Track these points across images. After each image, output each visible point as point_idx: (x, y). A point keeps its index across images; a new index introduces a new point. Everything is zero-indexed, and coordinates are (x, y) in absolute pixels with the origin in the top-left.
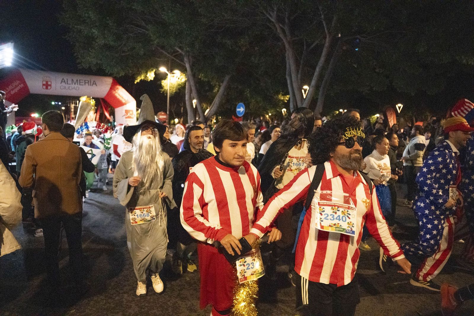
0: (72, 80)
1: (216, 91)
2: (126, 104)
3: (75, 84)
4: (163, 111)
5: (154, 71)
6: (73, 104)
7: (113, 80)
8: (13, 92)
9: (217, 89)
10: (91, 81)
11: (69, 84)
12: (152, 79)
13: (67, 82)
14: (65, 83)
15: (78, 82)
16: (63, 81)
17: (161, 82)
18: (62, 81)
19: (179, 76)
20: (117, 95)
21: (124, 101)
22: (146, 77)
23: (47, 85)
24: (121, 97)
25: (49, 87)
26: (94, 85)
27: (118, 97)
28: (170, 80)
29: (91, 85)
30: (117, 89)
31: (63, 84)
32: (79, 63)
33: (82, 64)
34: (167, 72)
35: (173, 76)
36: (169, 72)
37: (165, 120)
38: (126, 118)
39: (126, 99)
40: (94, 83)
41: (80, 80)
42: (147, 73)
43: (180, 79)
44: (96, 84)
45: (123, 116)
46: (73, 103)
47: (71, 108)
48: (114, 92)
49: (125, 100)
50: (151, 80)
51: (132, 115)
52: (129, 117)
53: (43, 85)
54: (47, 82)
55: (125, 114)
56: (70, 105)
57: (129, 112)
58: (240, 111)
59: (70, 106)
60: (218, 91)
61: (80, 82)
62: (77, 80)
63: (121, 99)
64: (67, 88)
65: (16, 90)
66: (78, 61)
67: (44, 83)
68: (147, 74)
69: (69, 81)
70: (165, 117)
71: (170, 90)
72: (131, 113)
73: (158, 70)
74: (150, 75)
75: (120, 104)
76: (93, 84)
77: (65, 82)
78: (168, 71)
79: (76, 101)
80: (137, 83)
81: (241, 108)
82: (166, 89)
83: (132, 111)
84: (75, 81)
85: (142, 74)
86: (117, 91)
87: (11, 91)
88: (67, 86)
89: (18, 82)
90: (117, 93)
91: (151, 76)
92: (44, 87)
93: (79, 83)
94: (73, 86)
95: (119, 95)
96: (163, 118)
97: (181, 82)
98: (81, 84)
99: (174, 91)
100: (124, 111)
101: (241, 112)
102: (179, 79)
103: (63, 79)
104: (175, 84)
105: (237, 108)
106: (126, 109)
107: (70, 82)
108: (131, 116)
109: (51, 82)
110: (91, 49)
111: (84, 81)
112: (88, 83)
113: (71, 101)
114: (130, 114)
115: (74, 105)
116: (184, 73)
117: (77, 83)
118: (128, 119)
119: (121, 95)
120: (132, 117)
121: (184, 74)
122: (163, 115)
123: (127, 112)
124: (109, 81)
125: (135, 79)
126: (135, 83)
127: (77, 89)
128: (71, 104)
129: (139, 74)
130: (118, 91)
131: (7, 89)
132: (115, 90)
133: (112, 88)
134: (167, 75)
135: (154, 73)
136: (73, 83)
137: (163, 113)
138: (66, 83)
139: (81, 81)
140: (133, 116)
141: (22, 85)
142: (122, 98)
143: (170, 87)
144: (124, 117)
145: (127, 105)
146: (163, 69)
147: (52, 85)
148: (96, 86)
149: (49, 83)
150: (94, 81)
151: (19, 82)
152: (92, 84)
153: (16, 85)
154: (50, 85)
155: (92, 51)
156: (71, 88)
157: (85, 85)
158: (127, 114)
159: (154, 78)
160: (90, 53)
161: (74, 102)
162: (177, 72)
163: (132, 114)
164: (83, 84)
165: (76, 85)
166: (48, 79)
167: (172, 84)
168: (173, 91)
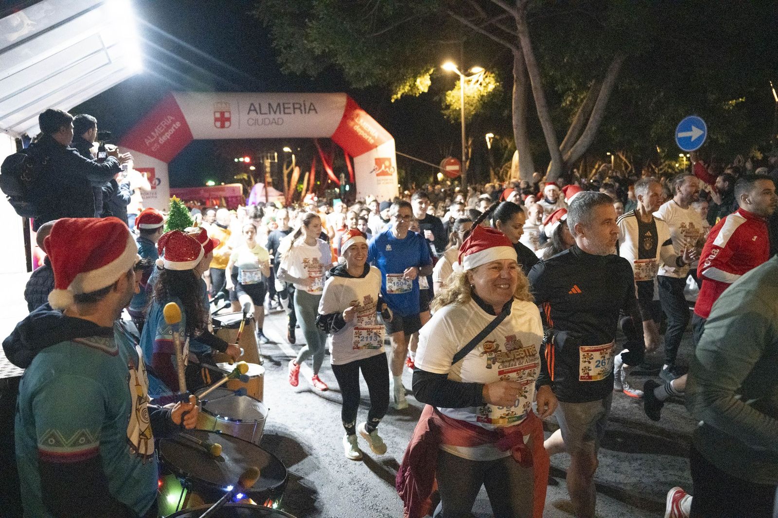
0: (270, 104)
1: (568, 102)
2: (376, 147)
3: (275, 113)
4: (454, 156)
5: (431, 71)
6: (267, 159)
7: (348, 99)
8: (162, 140)
9: (570, 98)
10: (304, 104)
11: (263, 114)
12: (426, 91)
13: (260, 110)
14: (257, 113)
15: (280, 109)
16: (252, 108)
17: (445, 95)
18: (250, 110)
19: (481, 80)
20: (357, 128)
21: (371, 141)
22: (413, 87)
23: (223, 120)
24: (365, 132)
25: (227, 124)
26: (311, 111)
27: (361, 133)
28: (464, 88)
29: (305, 113)
30: (358, 115)
31: (253, 115)
32: (282, 64)
33: (289, 65)
34: (458, 73)
35: (469, 81)
36: (462, 71)
37: (458, 174)
38: (378, 175)
39: (376, 137)
40: (312, 108)
41: (284, 104)
42: (415, 78)
43: (484, 84)
44: (315, 109)
45: (372, 172)
46: (269, 158)
47: (266, 167)
48: (351, 124)
49: (373, 138)
50: (423, 92)
51: (389, 169)
52: (384, 173)
53: (216, 120)
54: (222, 114)
55: (376, 167)
56: (263, 160)
57: (384, 163)
58: (690, 137)
59: (263, 163)
60: (574, 104)
61: (284, 108)
62: (279, 104)
63: (365, 136)
64: (260, 122)
65: (167, 136)
66: (279, 60)
67: (218, 115)
68: (415, 81)
69: (262, 109)
70: (456, 168)
71: (465, 109)
72: (387, 163)
73: (438, 69)
74: (421, 82)
75: (366, 147)
76: (310, 109)
77: (255, 110)
78: (459, 69)
79: (274, 153)
80: (396, 100)
81: (693, 128)
82: (458, 108)
83: (389, 160)
84: (275, 106)
85: (407, 80)
86: (356, 120)
87: (160, 138)
88: (260, 117)
89: (170, 118)
90: (357, 124)
91: (423, 84)
92: (218, 124)
93: (282, 112)
94: (272, 116)
95: (361, 128)
96: (453, 171)
97: (486, 91)
98: (286, 111)
99: (473, 113)
100: (374, 162)
101: (693, 139)
102: (481, 84)
103: (252, 104)
104: (474, 97)
105: (677, 129)
106: (377, 157)
107: (265, 109)
108: (387, 169)
109: (230, 114)
110: (310, 21)
111: (291, 106)
112: (300, 108)
113: (264, 154)
114: (386, 167)
115: (269, 161)
116: (492, 73)
117: (278, 110)
118: (381, 177)
119: (365, 128)
120: (389, 172)
121: (493, 75)
122: (452, 164)
123: (379, 162)
124: (341, 100)
125: (392, 92)
126: (393, 101)
127: (280, 121)
128: (265, 158)
129: (402, 80)
130: (359, 120)
131: (153, 133)
132: (353, 119)
133: (348, 115)
134: (457, 78)
135: (429, 77)
136: (271, 110)
137: (452, 161)
138: (258, 111)
139: (286, 106)
140: (392, 169)
141: (178, 124)
142: (368, 134)
143: (465, 103)
144: (374, 173)
145: (379, 148)
146: (449, 66)
147: (232, 118)
148: (316, 112)
149: (227, 115)
150: (311, 104)
151: (172, 118)
152: (307, 110)
153: (166, 125)
154: (229, 119)
155: (310, 25)
156: (267, 121)
157: (294, 113)
158: (380, 167)
159: (430, 88)
160: (309, 31)
161: (269, 155)
162: (478, 71)
163: (389, 167)
164: (291, 110)
165: (278, 115)
166: (223, 107)
167: (468, 97)
168: (470, 112)
